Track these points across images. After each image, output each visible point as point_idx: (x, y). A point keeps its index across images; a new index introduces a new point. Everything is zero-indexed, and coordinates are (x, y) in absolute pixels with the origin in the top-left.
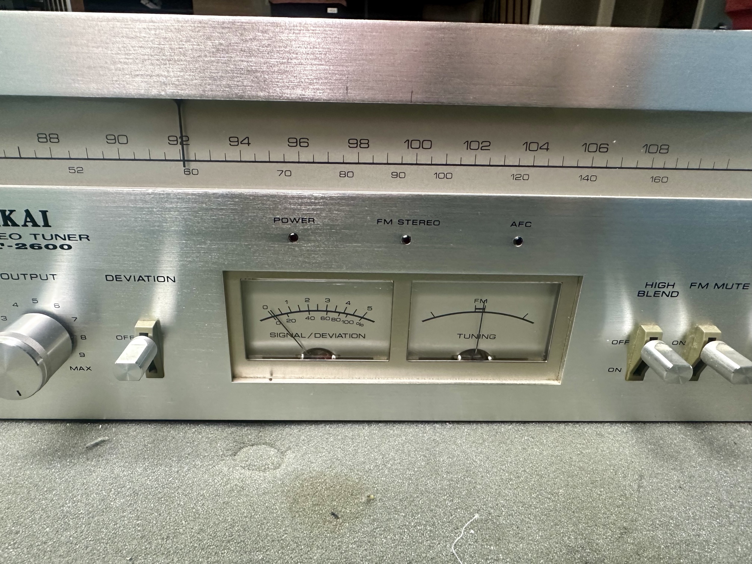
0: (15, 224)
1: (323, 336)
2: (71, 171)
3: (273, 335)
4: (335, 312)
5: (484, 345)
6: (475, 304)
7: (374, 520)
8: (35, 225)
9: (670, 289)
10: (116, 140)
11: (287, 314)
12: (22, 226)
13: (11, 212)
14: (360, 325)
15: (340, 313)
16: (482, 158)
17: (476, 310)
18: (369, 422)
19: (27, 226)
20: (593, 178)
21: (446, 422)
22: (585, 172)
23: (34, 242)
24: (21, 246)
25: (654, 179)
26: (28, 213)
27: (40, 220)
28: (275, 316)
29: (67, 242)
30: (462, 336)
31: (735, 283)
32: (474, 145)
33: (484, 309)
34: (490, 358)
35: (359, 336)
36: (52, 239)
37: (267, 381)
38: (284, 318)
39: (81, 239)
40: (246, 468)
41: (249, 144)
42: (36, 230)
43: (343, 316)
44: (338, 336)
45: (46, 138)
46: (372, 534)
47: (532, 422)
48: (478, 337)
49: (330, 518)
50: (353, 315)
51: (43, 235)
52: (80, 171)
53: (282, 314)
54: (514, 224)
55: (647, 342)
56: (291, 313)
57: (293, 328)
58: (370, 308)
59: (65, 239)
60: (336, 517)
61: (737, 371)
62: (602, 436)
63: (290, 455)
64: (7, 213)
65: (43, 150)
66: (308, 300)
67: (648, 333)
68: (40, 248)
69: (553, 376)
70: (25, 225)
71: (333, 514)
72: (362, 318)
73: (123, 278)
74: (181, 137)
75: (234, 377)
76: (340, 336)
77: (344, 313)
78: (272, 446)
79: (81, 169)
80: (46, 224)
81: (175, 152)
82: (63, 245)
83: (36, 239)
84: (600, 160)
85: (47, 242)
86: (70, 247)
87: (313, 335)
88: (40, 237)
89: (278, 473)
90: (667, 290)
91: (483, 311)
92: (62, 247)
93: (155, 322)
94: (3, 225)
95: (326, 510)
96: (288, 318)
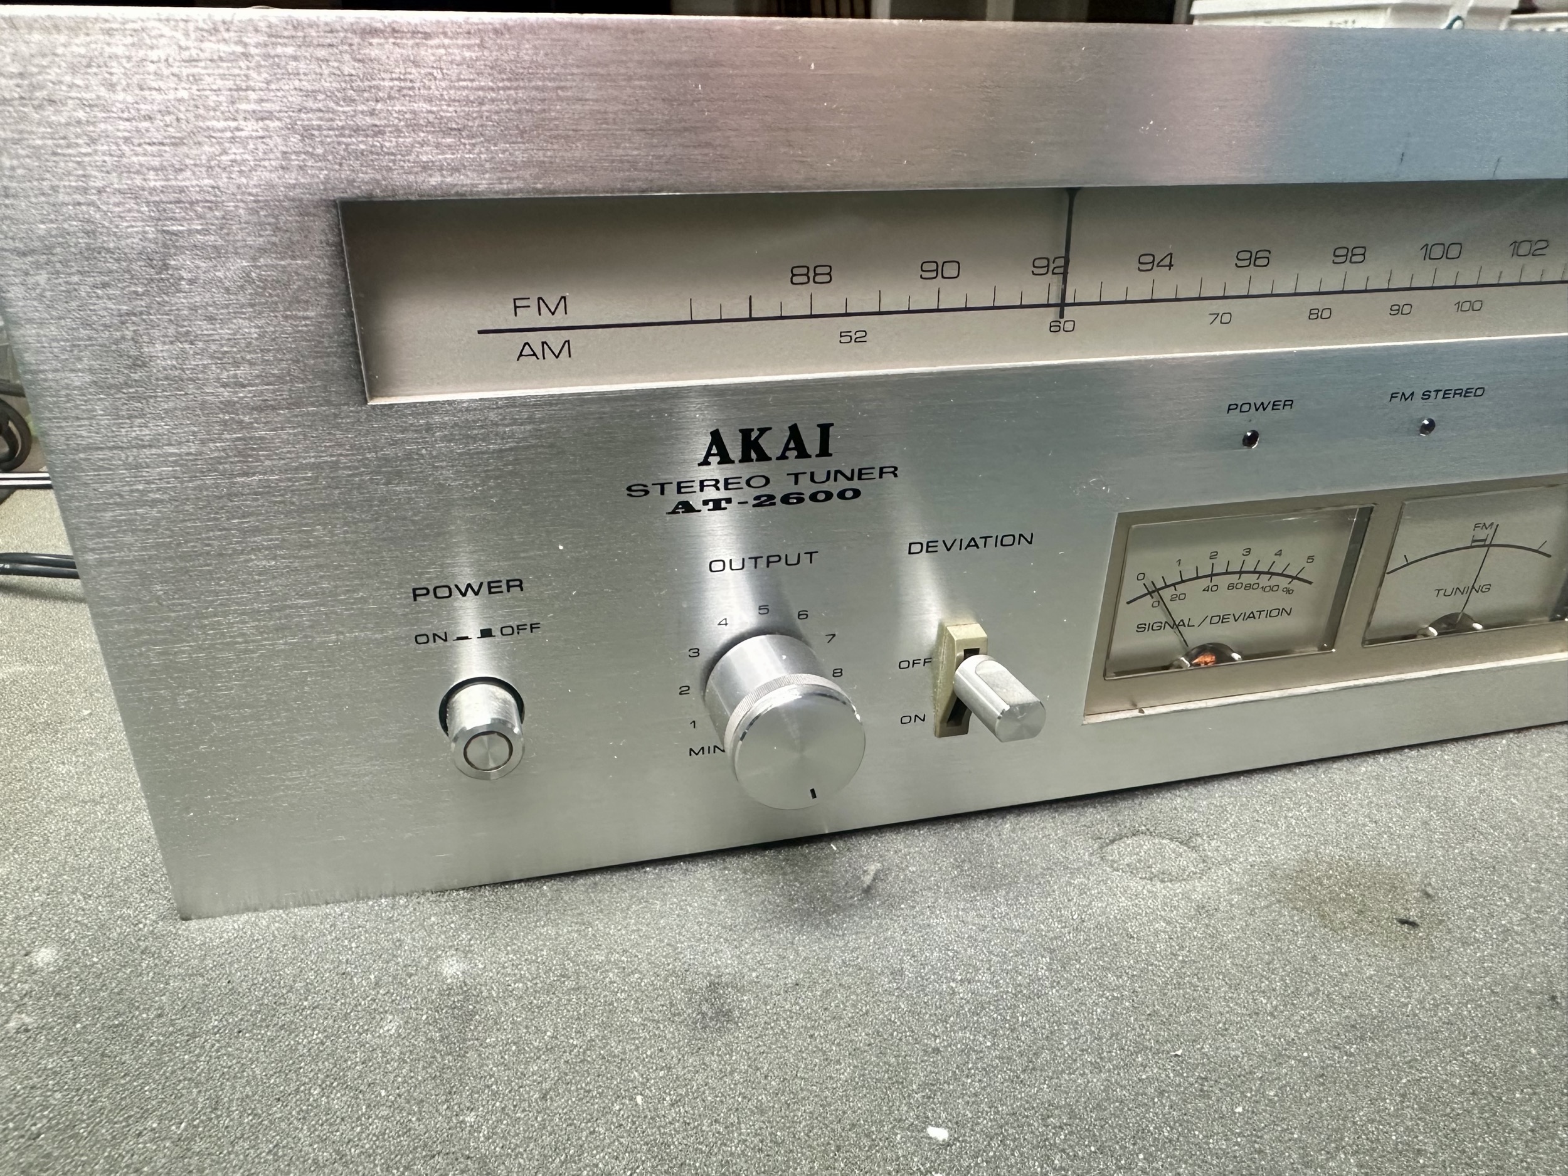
0: (763, 457)
1: (1223, 619)
2: (844, 339)
3: (1142, 628)
4: (1254, 572)
6: (1473, 533)
8: (803, 454)
10: (938, 271)
11: (1175, 585)
12: (778, 459)
14: (1288, 591)
16: (1532, 270)
17: (1474, 544)
19: (787, 458)
23: (791, 488)
24: (765, 501)
26: (794, 430)
27: (812, 444)
28: (1153, 592)
29: (856, 484)
30: (1442, 592)
32: (1524, 249)
33: (1485, 540)
34: (1478, 626)
35: (1281, 612)
36: (828, 479)
38: (1166, 594)
39: (881, 475)
41: (1170, 266)
42: (803, 465)
43: (1264, 580)
44: (1249, 617)
45: (807, 275)
50: (1281, 575)
51: (812, 474)
52: (860, 338)
53: (1166, 587)
56: (1182, 582)
57: (1180, 611)
58: (1311, 559)
59: (851, 479)
64: (754, 435)
65: (796, 301)
66: (1214, 556)
68: (800, 500)
70: (783, 457)
72: (1294, 578)
73: (940, 546)
76: (1252, 616)
77: (1267, 573)
79: (864, 334)
80: (824, 451)
81: (1040, 289)
82: (844, 491)
83: (796, 483)
85: (815, 488)
86: (857, 494)
87: (1208, 620)
88: (804, 480)
92: (842, 495)
93: (979, 626)
94: (740, 461)
96: (1175, 592)
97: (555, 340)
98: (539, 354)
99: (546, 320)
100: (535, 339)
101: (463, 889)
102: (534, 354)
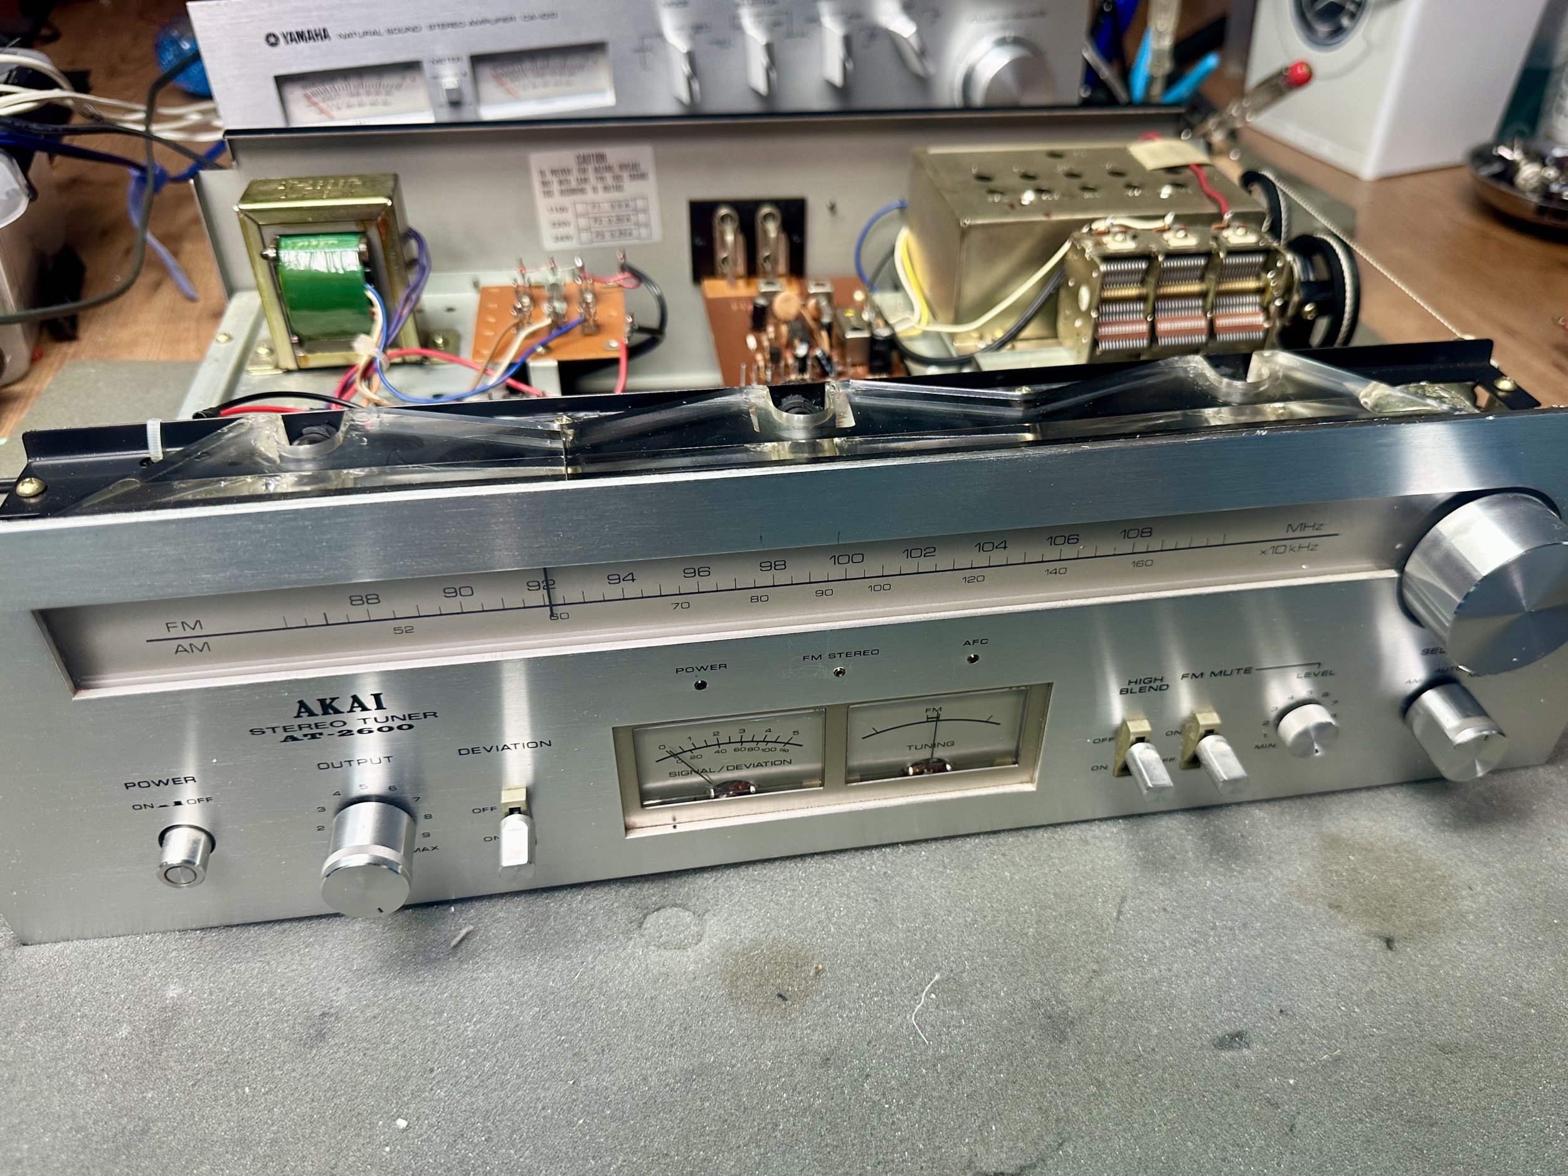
0: (337, 711)
1: (737, 768)
2: (397, 632)
3: (673, 775)
4: (752, 741)
5: (940, 753)
6: (925, 715)
7: (826, 997)
8: (365, 709)
9: (1158, 683)
10: (457, 593)
11: (691, 750)
12: (348, 712)
13: (333, 699)
14: (784, 750)
15: (758, 742)
16: (926, 564)
17: (929, 720)
18: (803, 856)
19: (354, 712)
20: (1062, 571)
21: (897, 844)
22: (1051, 566)
23: (363, 726)
24: (345, 733)
25: (1136, 564)
26: (355, 698)
27: (371, 704)
28: (674, 755)
29: (408, 722)
30: (913, 748)
31: (1234, 668)
32: (916, 553)
33: (938, 717)
34: (948, 767)
35: (783, 762)
36: (387, 720)
37: (669, 830)
38: (686, 756)
39: (425, 716)
40: (662, 947)
41: (633, 580)
42: (365, 714)
43: (762, 745)
44: (757, 766)
45: (361, 600)
46: (826, 1014)
47: (1004, 831)
48: (933, 746)
49: (778, 1001)
50: (775, 742)
51: (375, 719)
52: (409, 630)
53: (684, 752)
54: (968, 643)
55: (1133, 744)
56: (696, 749)
57: (698, 764)
58: (796, 732)
59: (404, 720)
60: (785, 999)
61: (1225, 781)
62: (1086, 842)
63: (711, 922)
64: (328, 702)
65: (358, 613)
66: (716, 734)
67: (1134, 733)
68: (371, 732)
69: (1026, 778)
70: (351, 711)
71: (780, 996)
72: (786, 744)
73: (482, 750)
74: (547, 580)
75: (628, 829)
76: (759, 765)
77: (764, 741)
78: (685, 907)
79: (411, 629)
80: (380, 707)
81: (539, 597)
82: (402, 725)
83: (365, 723)
84: (1069, 551)
85: (380, 725)
86: (411, 727)
87: (725, 768)
88: (370, 721)
89: (704, 946)
90: (1154, 685)
91: (938, 719)
92: (400, 728)
93: (525, 790)
94: (322, 714)
95: (771, 990)
96: (691, 755)
97: (199, 643)
98: (189, 650)
99: (189, 632)
100: (185, 643)
101: (200, 929)
102: (186, 650)
